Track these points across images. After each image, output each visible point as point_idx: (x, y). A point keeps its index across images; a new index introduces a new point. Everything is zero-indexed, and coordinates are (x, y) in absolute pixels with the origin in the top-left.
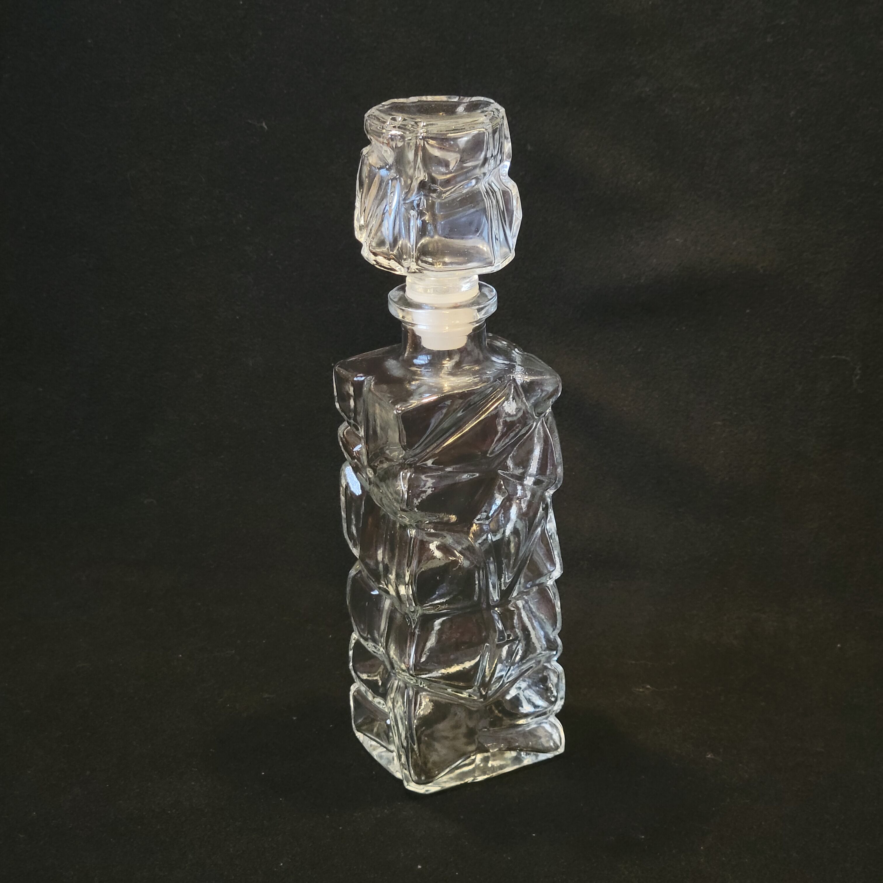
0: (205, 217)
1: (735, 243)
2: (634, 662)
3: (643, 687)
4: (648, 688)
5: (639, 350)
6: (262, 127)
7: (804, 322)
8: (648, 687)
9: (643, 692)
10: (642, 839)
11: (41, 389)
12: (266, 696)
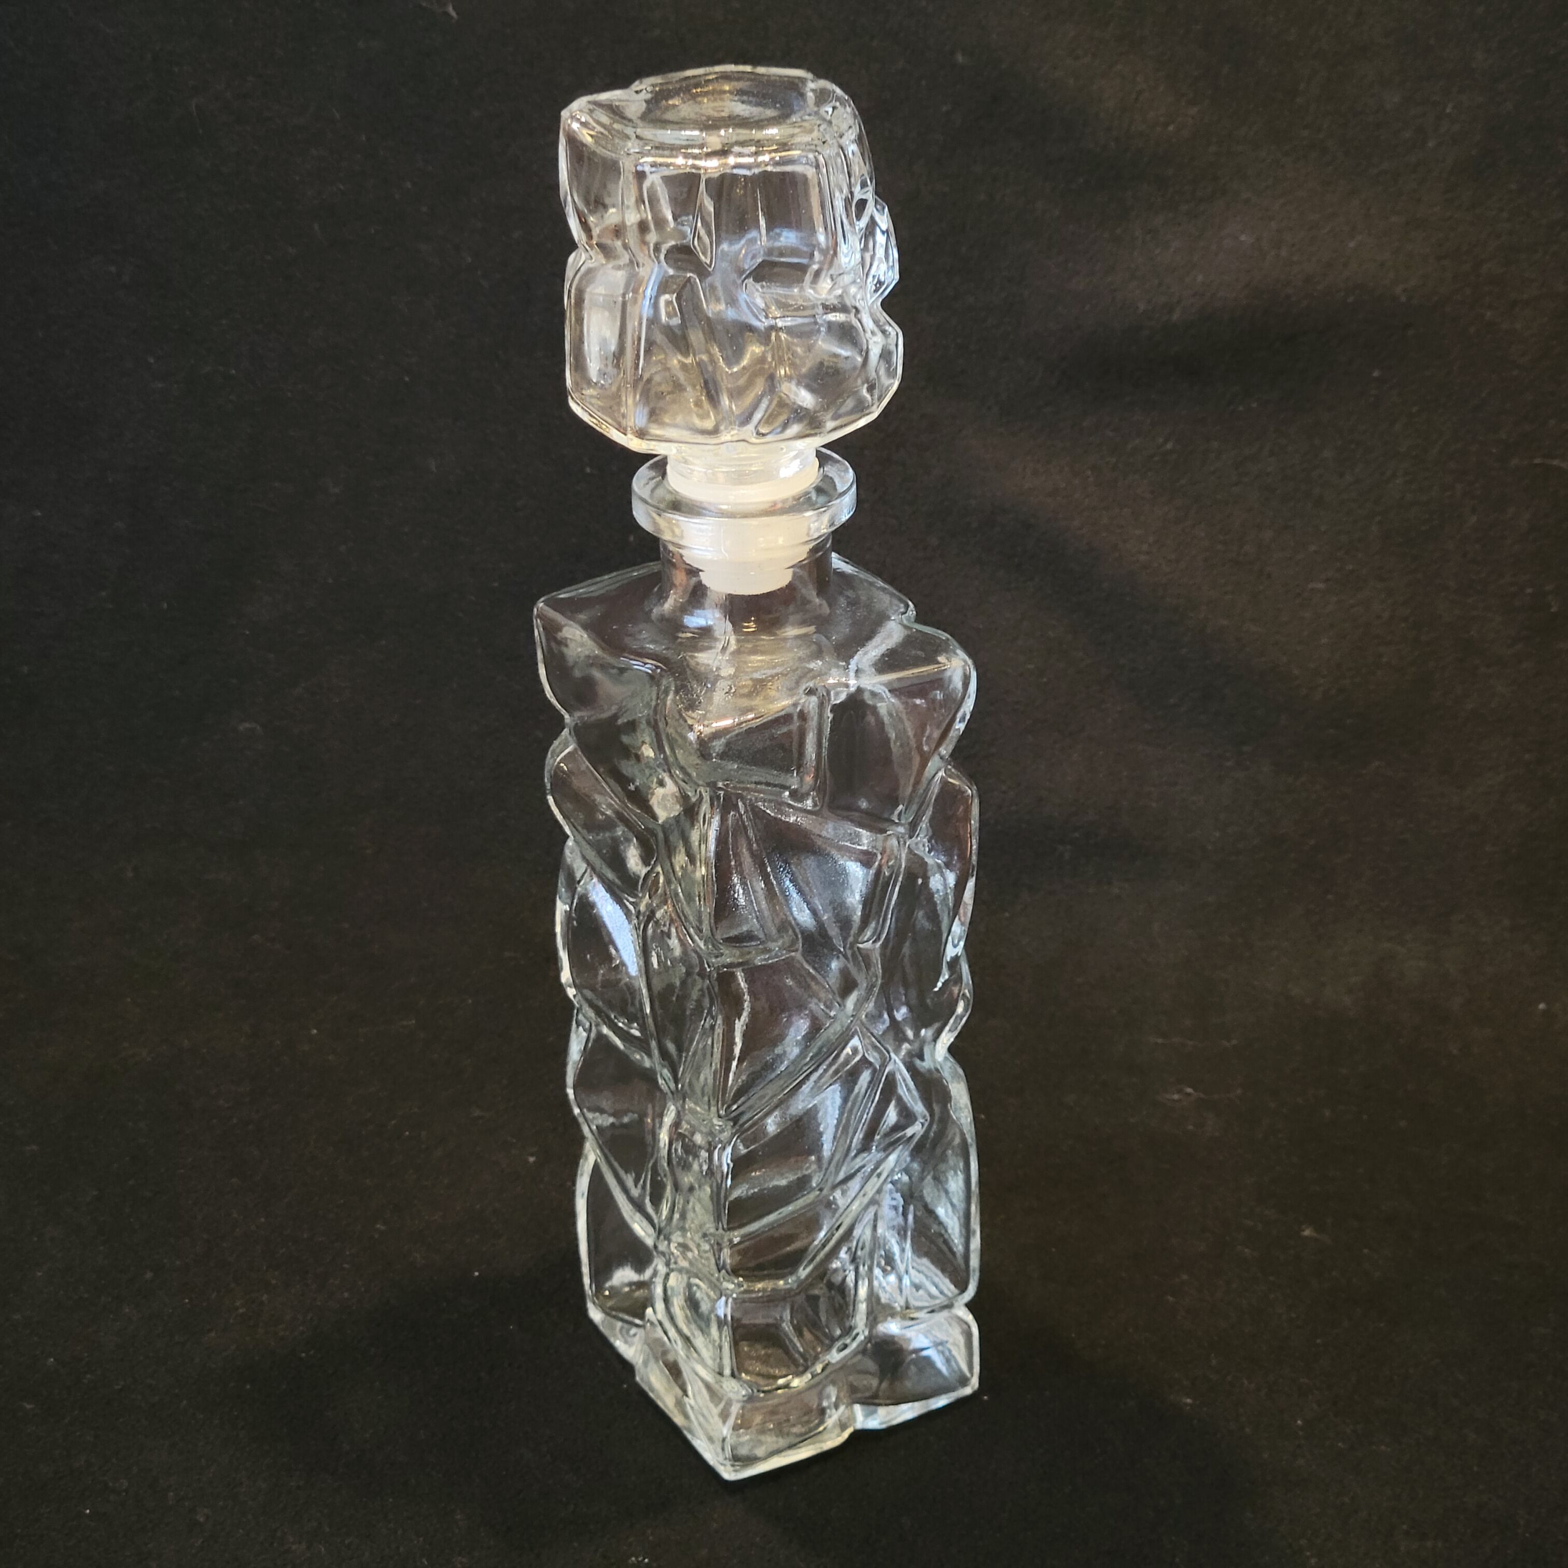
0: (342, 187)
1: (1352, 244)
2: (1160, 1041)
3: (1180, 1091)
4: (1189, 1094)
5: (1169, 446)
6: (447, 14)
7: (1484, 395)
8: (1189, 1090)
9: (1179, 1101)
10: (1186, 1404)
11: (39, 514)
12: (476, 1115)
